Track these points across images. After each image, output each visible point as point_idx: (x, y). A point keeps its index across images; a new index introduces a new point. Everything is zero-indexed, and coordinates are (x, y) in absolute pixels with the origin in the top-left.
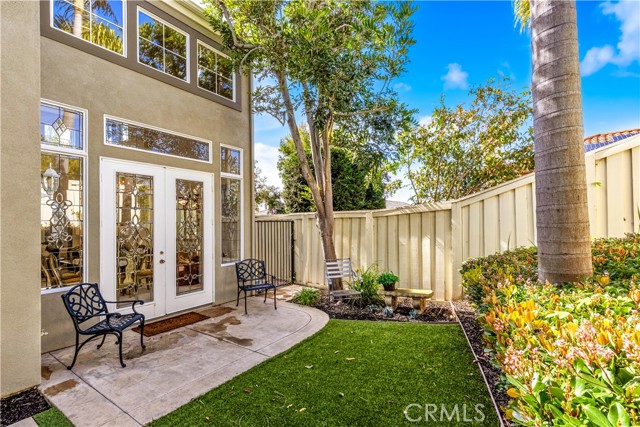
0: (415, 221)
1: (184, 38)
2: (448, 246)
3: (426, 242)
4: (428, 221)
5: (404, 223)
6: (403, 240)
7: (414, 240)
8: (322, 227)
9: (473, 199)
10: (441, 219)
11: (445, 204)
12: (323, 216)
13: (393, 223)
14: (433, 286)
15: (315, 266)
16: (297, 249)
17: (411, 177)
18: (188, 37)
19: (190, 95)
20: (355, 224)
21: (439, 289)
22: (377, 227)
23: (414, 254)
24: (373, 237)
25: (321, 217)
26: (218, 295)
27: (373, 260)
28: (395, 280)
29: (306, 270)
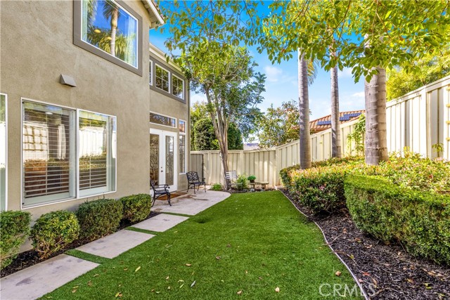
0: (261, 155)
1: (167, 73)
2: (274, 165)
3: (266, 163)
4: (266, 155)
5: (257, 156)
6: (256, 163)
7: (261, 162)
8: (223, 157)
9: (283, 146)
10: (271, 154)
11: (274, 148)
12: (223, 153)
13: (252, 156)
14: (268, 180)
15: (214, 175)
16: (205, 168)
17: (259, 136)
18: (169, 73)
19: (170, 99)
20: (235, 156)
21: (271, 182)
22: (245, 157)
23: (261, 168)
24: (243, 162)
25: (222, 153)
26: (179, 187)
27: (243, 172)
28: (254, 178)
29: (210, 178)
